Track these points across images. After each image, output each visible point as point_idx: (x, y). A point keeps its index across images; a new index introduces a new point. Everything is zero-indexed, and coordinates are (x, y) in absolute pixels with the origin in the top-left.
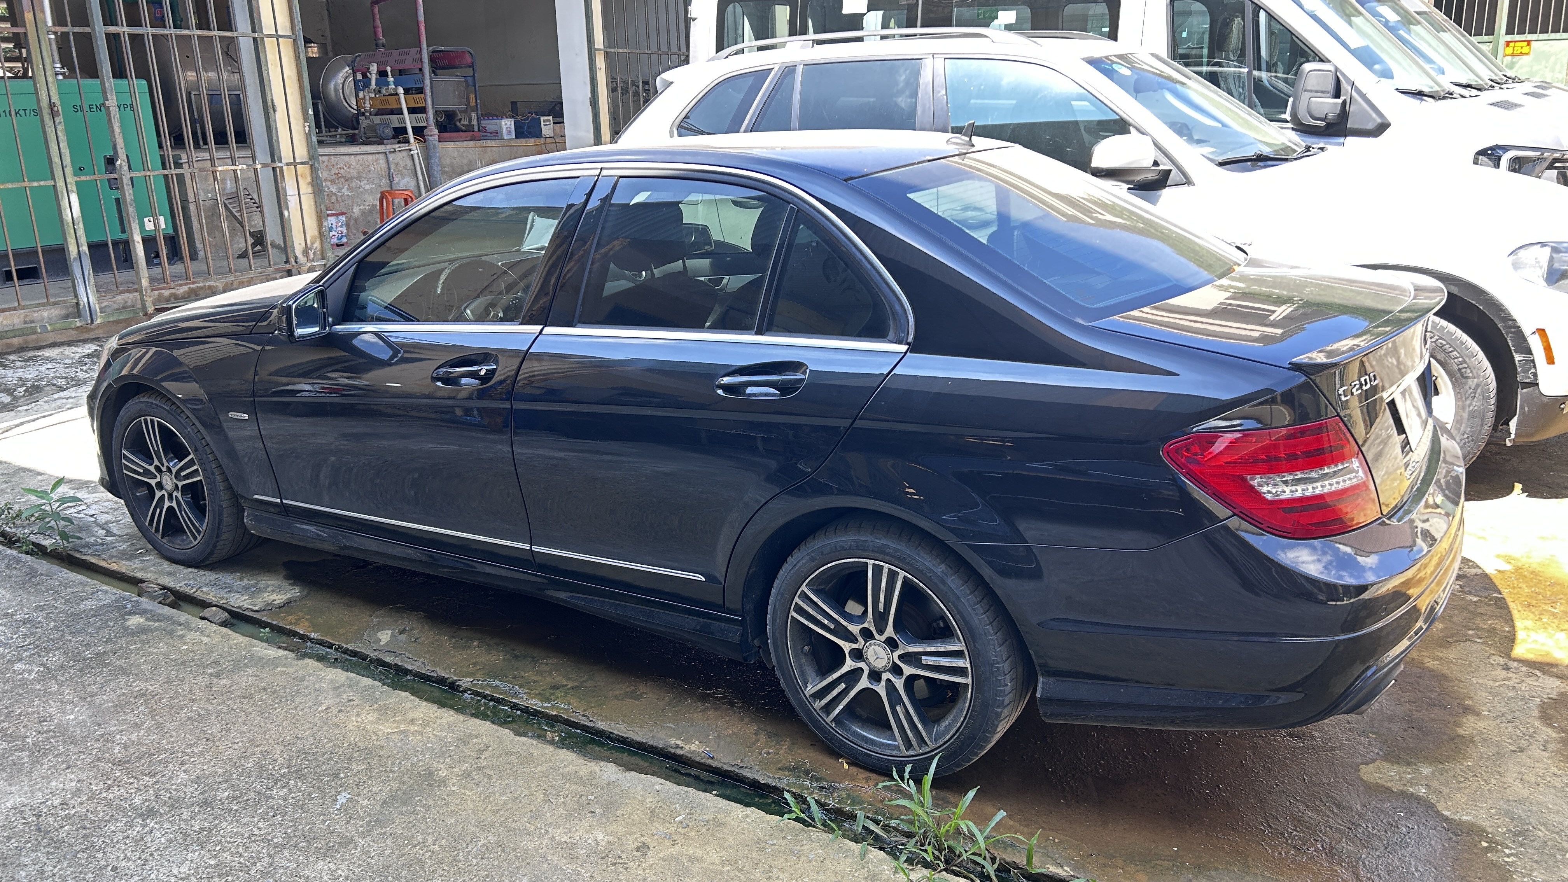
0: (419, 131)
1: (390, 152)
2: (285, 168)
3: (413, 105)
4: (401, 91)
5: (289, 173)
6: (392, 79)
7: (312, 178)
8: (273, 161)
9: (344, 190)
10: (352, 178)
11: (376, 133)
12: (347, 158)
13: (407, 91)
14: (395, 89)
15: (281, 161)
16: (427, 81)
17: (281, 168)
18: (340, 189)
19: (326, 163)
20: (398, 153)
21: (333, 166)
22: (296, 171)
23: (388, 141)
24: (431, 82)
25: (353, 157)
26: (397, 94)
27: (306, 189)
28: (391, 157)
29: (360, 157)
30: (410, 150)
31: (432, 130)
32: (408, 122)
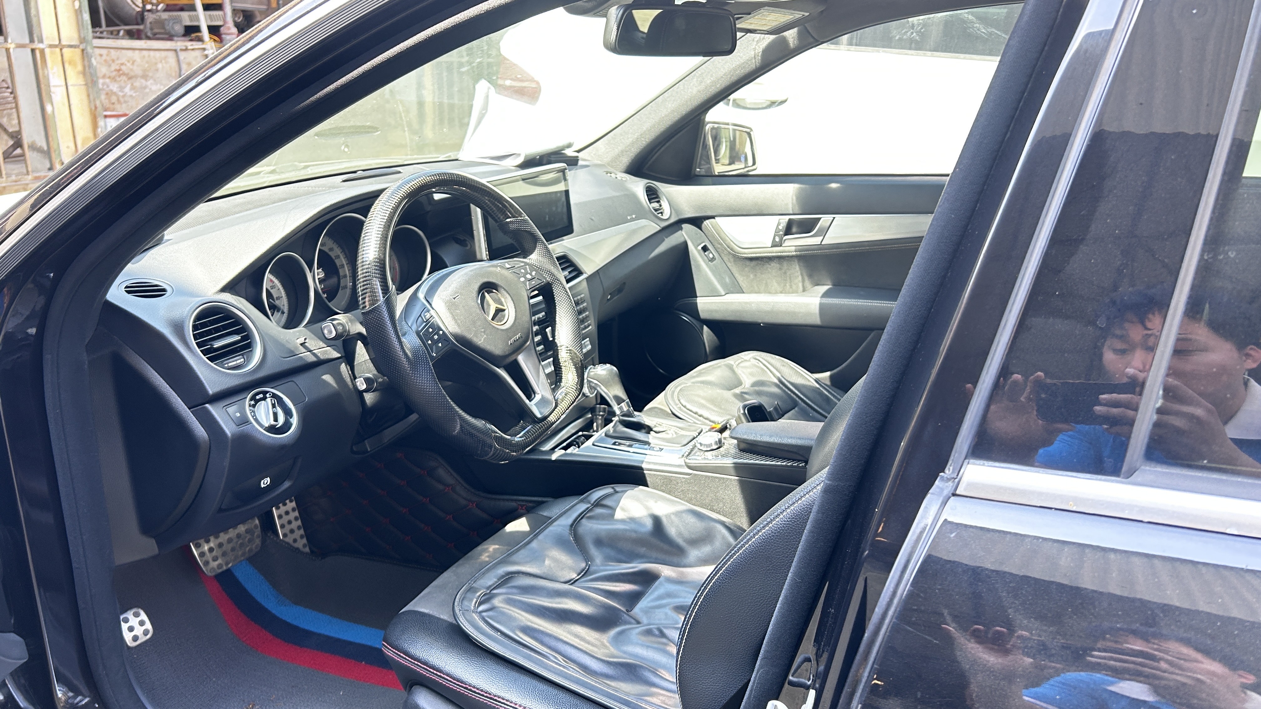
0: (214, 30)
1: (181, 50)
2: (47, 51)
3: (208, 2)
5: (52, 59)
7: (84, 67)
8: (32, 41)
9: (127, 90)
10: (136, 77)
11: (164, 28)
12: (130, 53)
15: (41, 41)
17: (42, 52)
18: (122, 88)
19: (104, 57)
20: (190, 52)
21: (113, 61)
22: (62, 55)
23: (179, 39)
25: (137, 52)
27: (75, 79)
28: (182, 55)
29: (145, 53)
30: (204, 49)
31: (229, 28)
32: (203, 20)
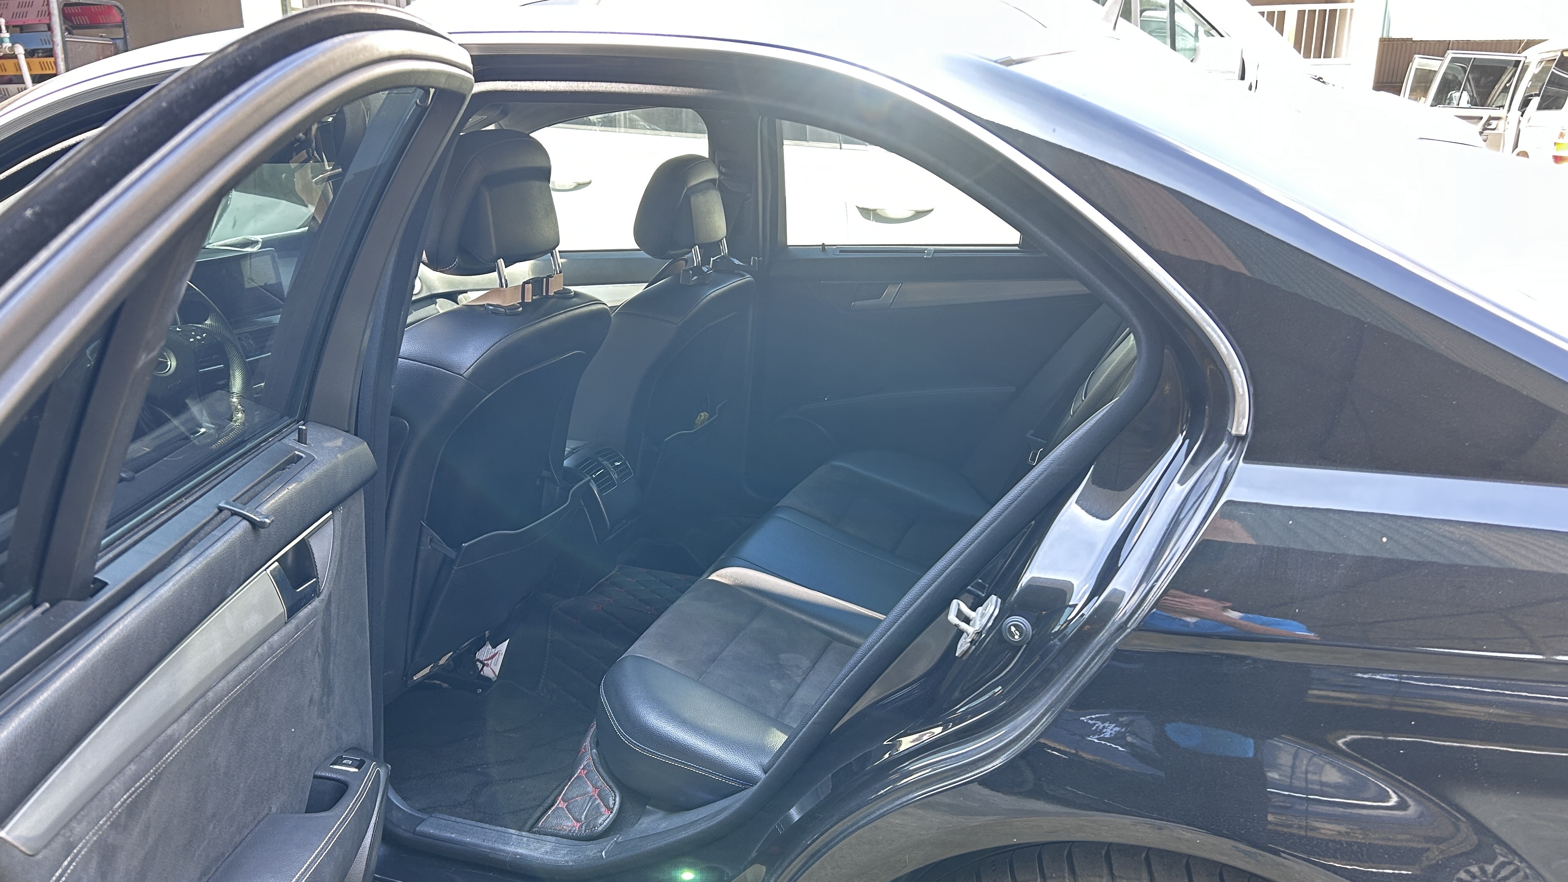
3: (39, 72)
4: (20, 50)
6: (8, 35)
13: (29, 54)
14: (12, 48)
16: (58, 39)
24: (64, 43)
26: (15, 57)
